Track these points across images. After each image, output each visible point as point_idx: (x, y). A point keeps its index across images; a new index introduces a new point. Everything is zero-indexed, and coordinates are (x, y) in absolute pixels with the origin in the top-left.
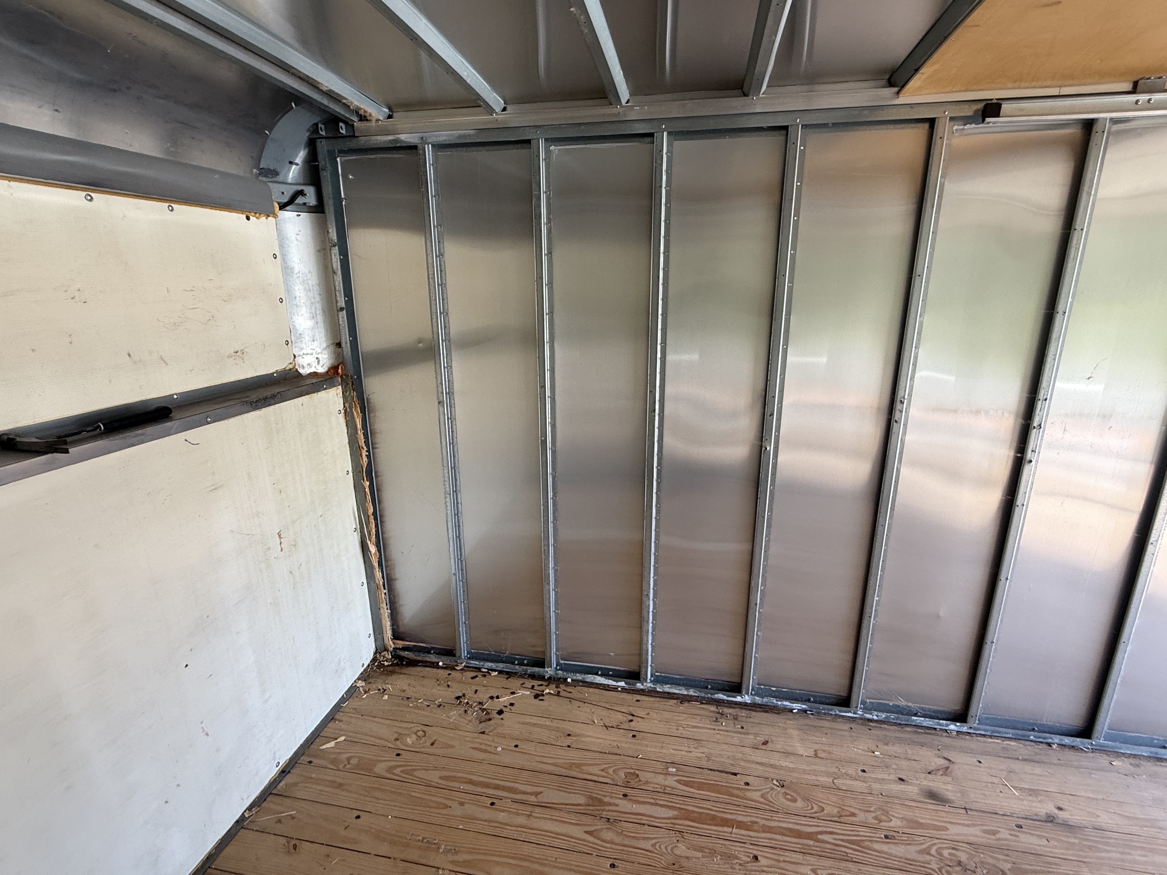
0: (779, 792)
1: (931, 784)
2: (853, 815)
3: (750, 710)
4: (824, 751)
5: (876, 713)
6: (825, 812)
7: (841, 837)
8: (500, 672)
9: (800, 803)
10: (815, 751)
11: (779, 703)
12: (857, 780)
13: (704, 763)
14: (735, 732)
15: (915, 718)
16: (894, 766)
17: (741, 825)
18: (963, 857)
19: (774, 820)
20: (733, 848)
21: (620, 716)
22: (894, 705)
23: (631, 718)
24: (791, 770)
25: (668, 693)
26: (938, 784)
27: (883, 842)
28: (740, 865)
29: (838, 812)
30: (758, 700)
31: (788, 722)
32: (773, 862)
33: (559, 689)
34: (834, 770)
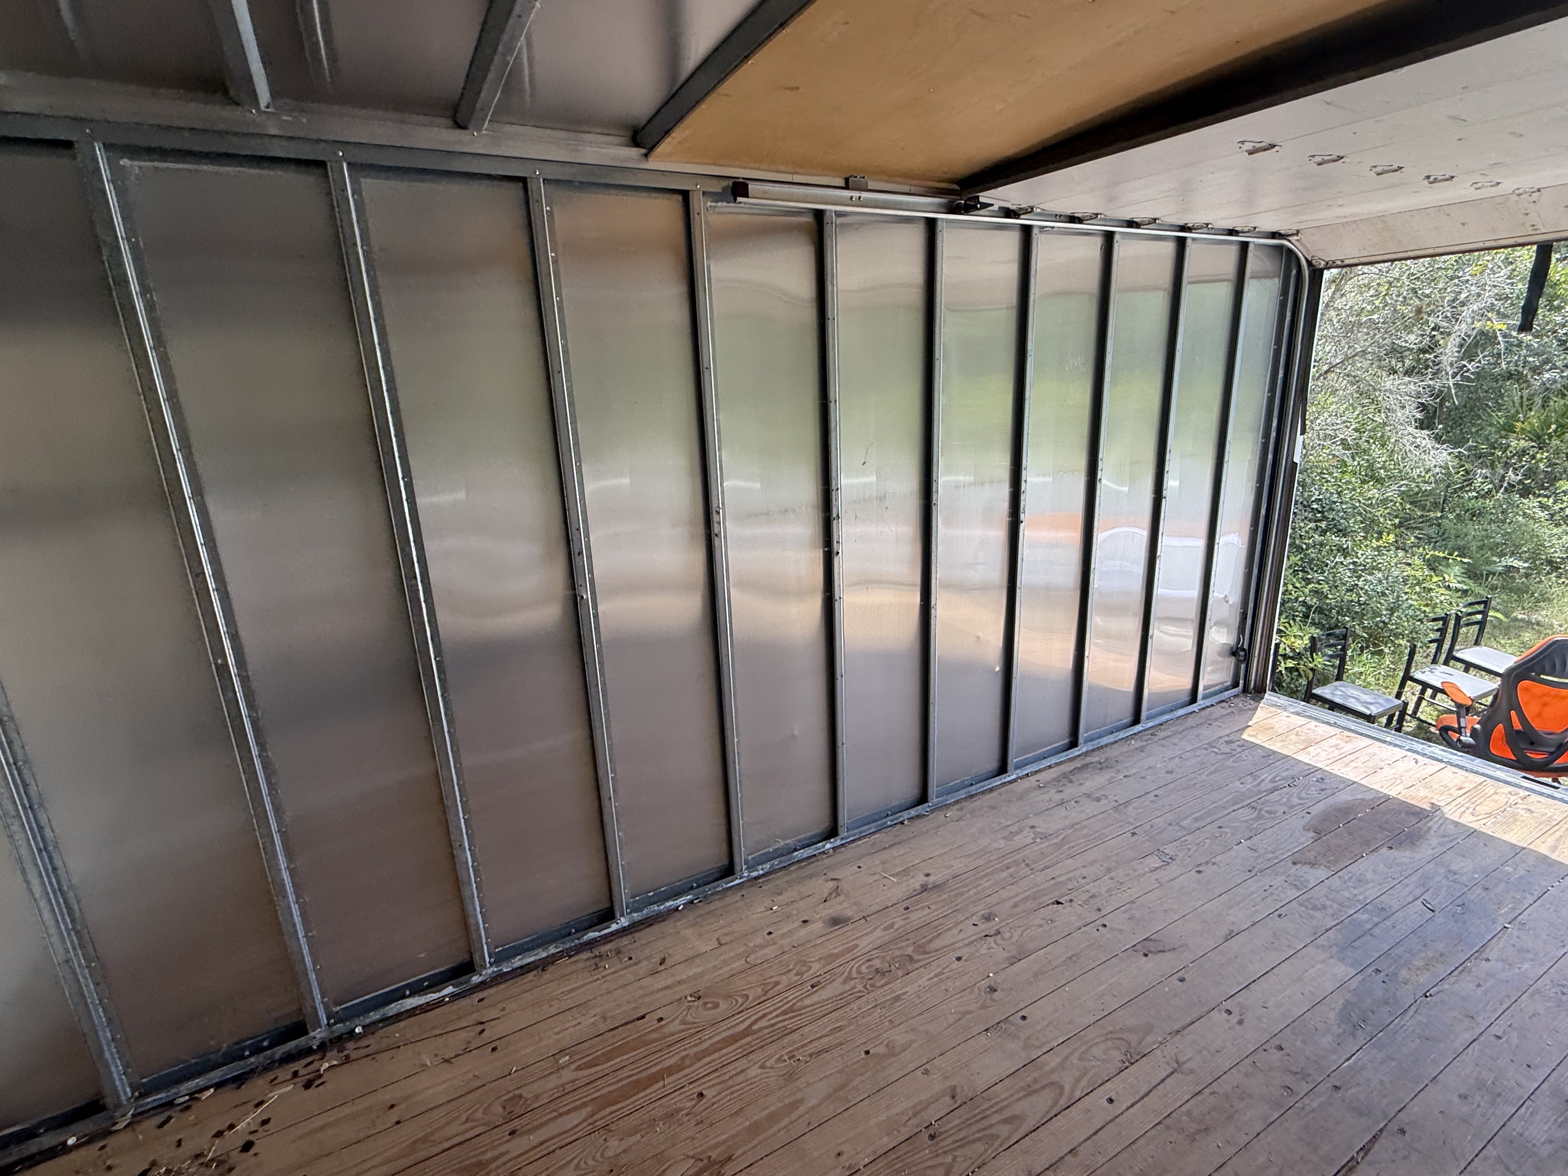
0: (698, 1007)
1: (830, 911)
2: (777, 983)
3: (631, 933)
4: (726, 934)
5: (760, 867)
6: (750, 997)
7: (774, 1014)
8: (218, 1086)
9: (723, 1005)
10: (718, 939)
11: (662, 907)
12: (767, 946)
13: (603, 1028)
14: (625, 968)
15: (796, 853)
16: (795, 912)
17: (670, 1071)
18: (877, 963)
19: (705, 1040)
20: (673, 1101)
21: (463, 1035)
22: (775, 850)
23: (480, 1027)
24: (701, 975)
25: (521, 967)
26: (836, 908)
27: (812, 993)
28: (687, 1114)
29: (763, 990)
30: (636, 916)
31: (679, 923)
32: (719, 1087)
33: (346, 1053)
34: (742, 949)
